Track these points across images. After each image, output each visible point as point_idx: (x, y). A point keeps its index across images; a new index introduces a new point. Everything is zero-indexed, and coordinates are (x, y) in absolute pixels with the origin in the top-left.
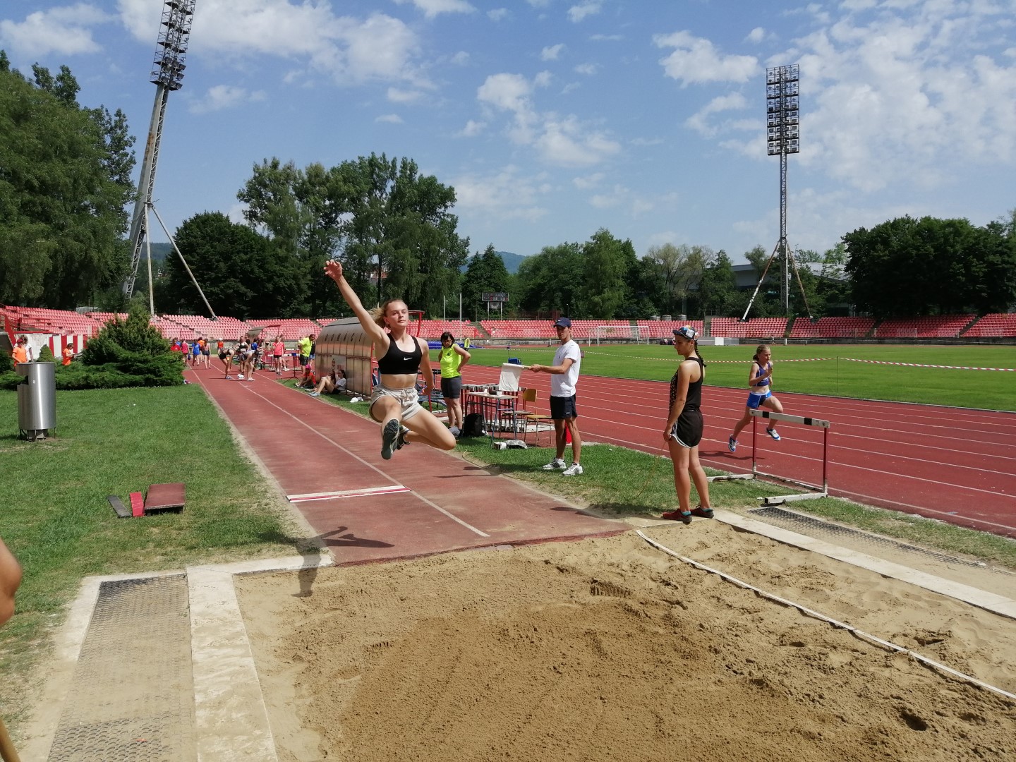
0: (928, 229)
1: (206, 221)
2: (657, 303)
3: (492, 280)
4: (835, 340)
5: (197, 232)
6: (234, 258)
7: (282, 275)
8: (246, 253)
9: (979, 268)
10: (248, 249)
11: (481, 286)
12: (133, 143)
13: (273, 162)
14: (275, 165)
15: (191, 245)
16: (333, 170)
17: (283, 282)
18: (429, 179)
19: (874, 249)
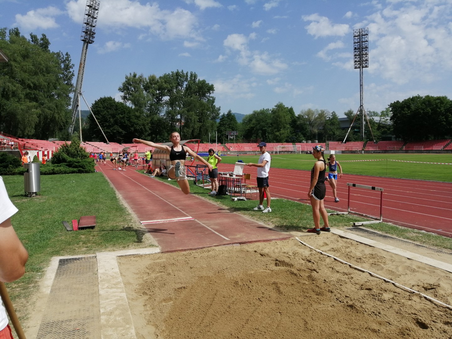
0: (428, 101)
1: (105, 100)
2: (305, 135)
3: (231, 125)
4: (386, 152)
5: (101, 105)
6: (117, 116)
7: (138, 124)
8: (122, 115)
10: (123, 112)
11: (226, 128)
12: (73, 67)
13: (134, 74)
14: (135, 76)
15: (98, 111)
16: (160, 78)
17: (138, 127)
18: (202, 81)
19: (403, 110)
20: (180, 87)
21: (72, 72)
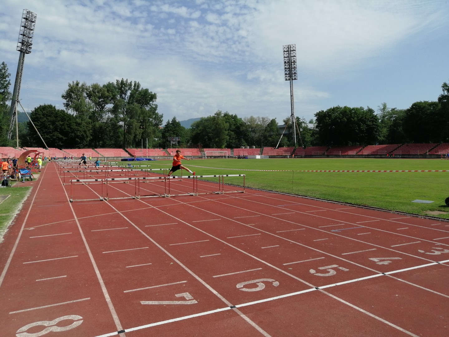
1: (45, 108)
3: (175, 132)
5: (40, 113)
6: (57, 123)
7: (78, 130)
8: (62, 121)
9: (363, 127)
11: (170, 134)
13: (76, 83)
14: (77, 84)
15: (37, 118)
16: (104, 86)
17: (79, 133)
18: (145, 90)
20: (124, 96)
21: (8, 81)
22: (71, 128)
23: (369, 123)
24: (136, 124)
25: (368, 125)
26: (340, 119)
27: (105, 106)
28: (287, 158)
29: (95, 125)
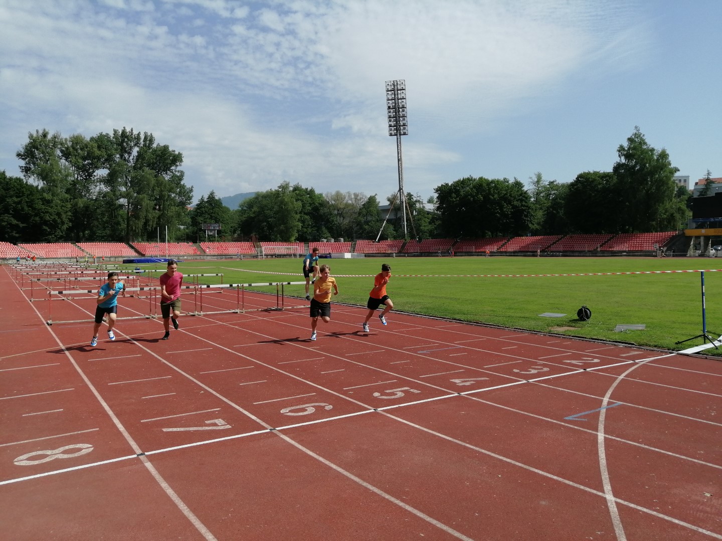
3: (213, 215)
7: (47, 212)
8: (17, 197)
10: (20, 194)
13: (43, 133)
14: (45, 135)
16: (92, 139)
17: (47, 217)
18: (164, 146)
20: (126, 155)
22: (34, 209)
23: (515, 203)
24: (147, 202)
25: (514, 207)
26: (473, 196)
27: (94, 172)
28: (392, 256)
29: (76, 204)
